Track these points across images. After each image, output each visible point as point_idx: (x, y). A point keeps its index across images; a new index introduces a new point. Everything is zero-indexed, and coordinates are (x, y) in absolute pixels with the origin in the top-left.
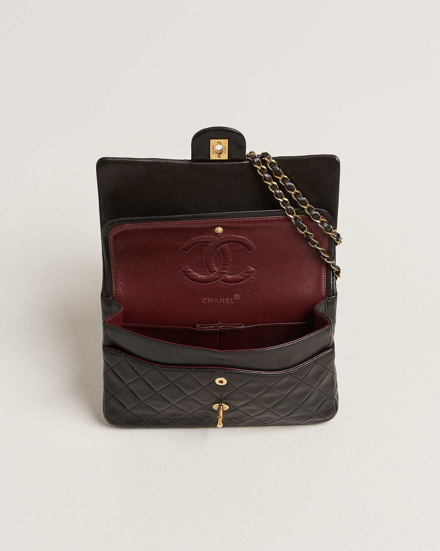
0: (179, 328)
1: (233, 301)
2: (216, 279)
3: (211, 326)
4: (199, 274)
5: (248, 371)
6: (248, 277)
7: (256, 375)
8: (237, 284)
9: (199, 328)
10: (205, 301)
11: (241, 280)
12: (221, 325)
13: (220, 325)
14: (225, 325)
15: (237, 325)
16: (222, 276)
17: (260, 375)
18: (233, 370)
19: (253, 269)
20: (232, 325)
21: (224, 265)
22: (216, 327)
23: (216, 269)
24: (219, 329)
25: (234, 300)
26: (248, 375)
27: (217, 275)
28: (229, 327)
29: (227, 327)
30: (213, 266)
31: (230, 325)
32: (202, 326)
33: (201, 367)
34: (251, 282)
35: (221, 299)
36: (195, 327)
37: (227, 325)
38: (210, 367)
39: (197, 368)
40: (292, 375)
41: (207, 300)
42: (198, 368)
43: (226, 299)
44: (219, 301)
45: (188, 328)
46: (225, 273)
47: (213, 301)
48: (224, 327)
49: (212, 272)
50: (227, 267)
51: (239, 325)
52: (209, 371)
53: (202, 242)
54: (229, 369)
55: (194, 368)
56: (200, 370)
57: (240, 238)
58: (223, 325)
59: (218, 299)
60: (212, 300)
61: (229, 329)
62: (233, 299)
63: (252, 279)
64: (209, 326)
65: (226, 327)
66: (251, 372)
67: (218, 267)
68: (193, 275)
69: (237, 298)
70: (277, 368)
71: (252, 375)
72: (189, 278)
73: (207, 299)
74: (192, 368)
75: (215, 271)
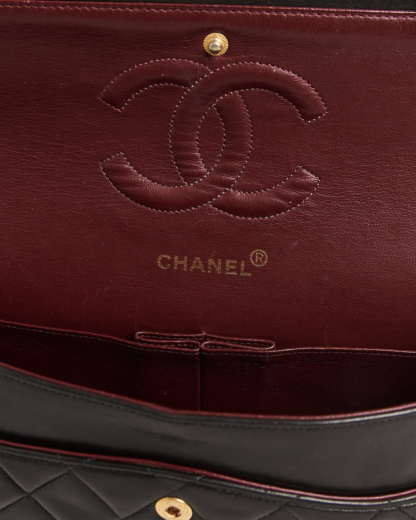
0: (86, 335)
1: (247, 270)
2: (200, 200)
3: (178, 338)
4: (153, 181)
5: (263, 488)
6: (297, 201)
7: (288, 503)
8: (261, 221)
9: (142, 342)
10: (164, 262)
11: (277, 209)
12: (208, 337)
13: (206, 338)
14: (219, 340)
15: (253, 344)
16: (219, 192)
17: (299, 504)
18: (213, 478)
19: (313, 178)
20: (239, 342)
21: (227, 157)
22: (192, 343)
23: (203, 169)
24: (201, 350)
25: (249, 268)
26: (260, 499)
27: (206, 188)
28: (228, 347)
29: (222, 346)
30: (195, 158)
31: (232, 341)
32: (152, 337)
33: (113, 458)
34: (305, 218)
35: (211, 262)
36: (133, 339)
37: (225, 340)
38: (140, 462)
39: (98, 460)
40: (405, 513)
41: (172, 262)
42: (102, 460)
43: (228, 262)
44: (206, 266)
45: (111, 339)
46: (227, 184)
47: (189, 266)
48: (216, 345)
49: (191, 177)
50: (236, 164)
51: (259, 344)
52: (133, 475)
53: (164, 81)
54: (199, 475)
55: (88, 458)
56: (108, 468)
57: (277, 76)
58: (212, 339)
59: (202, 260)
60: (185, 263)
61: (229, 352)
62: (248, 263)
63: (307, 208)
64: (172, 338)
65: (220, 345)
66: (272, 490)
67: (208, 163)
68: (135, 184)
69: (259, 263)
70: (356, 483)
71: (275, 502)
72: (122, 192)
73: (173, 257)
74: (83, 458)
75: (201, 175)
